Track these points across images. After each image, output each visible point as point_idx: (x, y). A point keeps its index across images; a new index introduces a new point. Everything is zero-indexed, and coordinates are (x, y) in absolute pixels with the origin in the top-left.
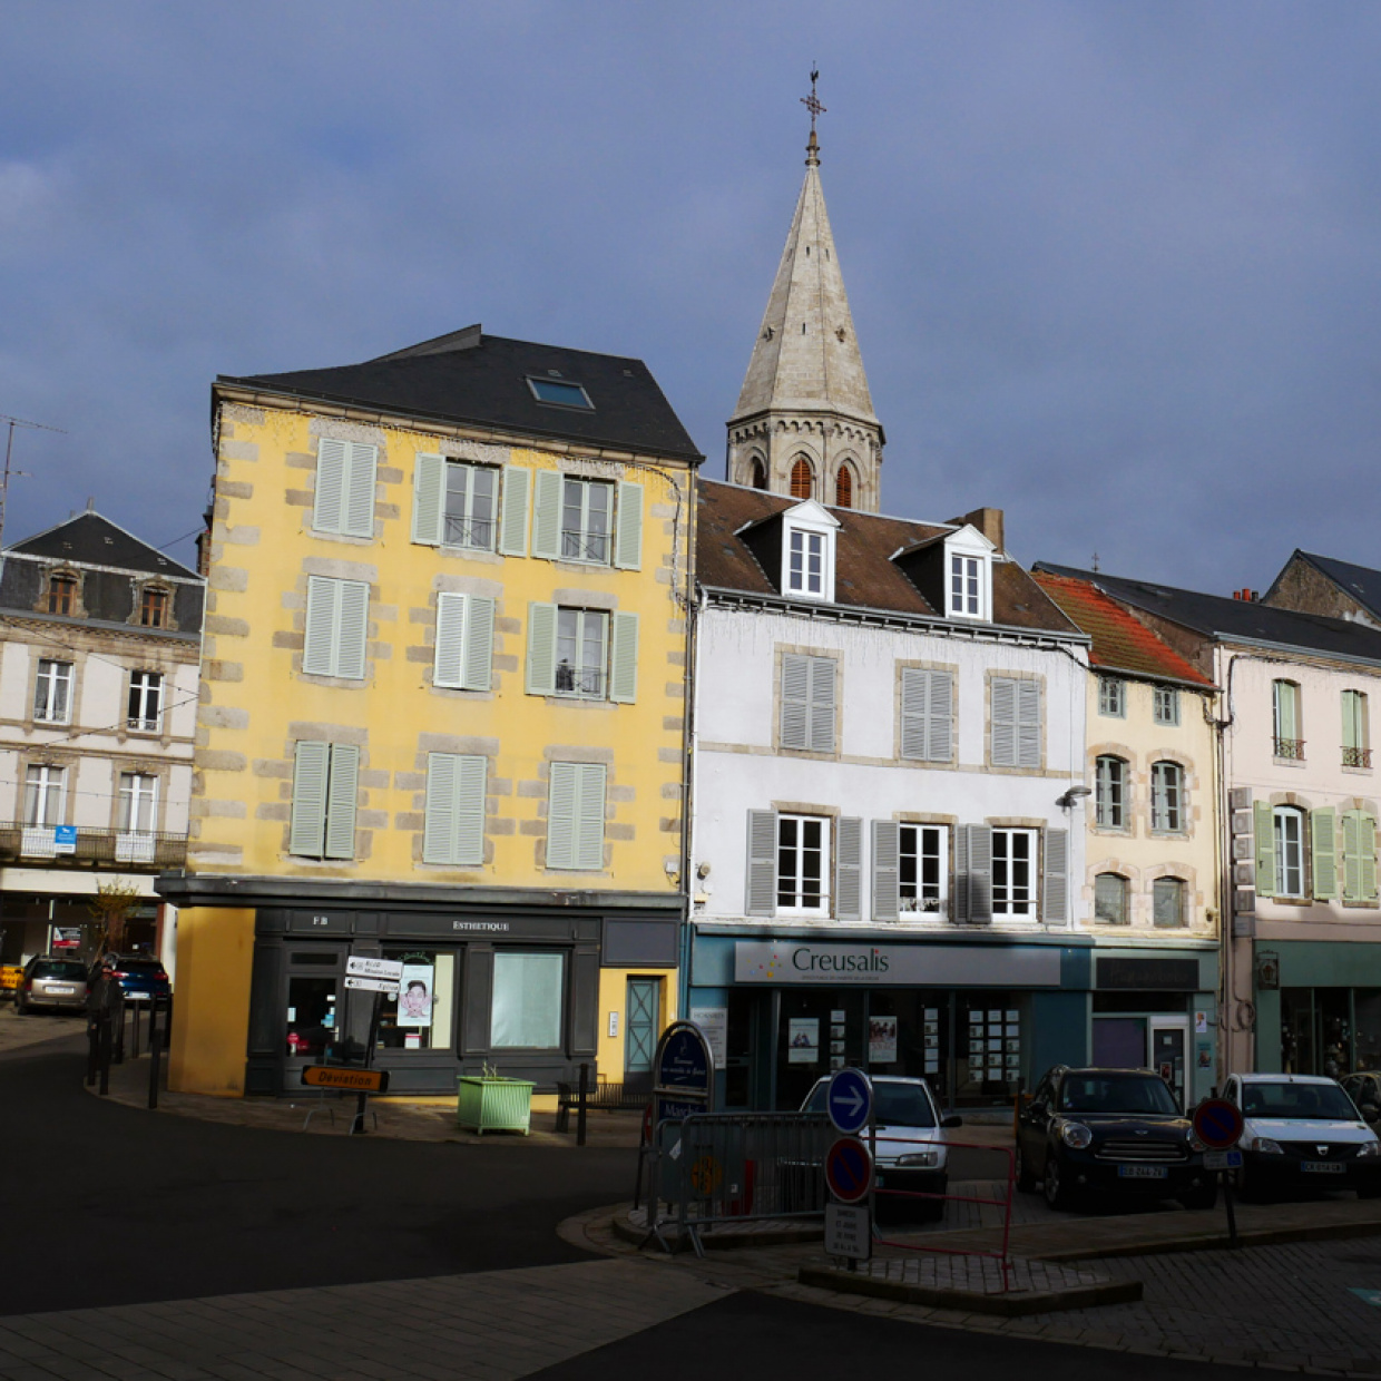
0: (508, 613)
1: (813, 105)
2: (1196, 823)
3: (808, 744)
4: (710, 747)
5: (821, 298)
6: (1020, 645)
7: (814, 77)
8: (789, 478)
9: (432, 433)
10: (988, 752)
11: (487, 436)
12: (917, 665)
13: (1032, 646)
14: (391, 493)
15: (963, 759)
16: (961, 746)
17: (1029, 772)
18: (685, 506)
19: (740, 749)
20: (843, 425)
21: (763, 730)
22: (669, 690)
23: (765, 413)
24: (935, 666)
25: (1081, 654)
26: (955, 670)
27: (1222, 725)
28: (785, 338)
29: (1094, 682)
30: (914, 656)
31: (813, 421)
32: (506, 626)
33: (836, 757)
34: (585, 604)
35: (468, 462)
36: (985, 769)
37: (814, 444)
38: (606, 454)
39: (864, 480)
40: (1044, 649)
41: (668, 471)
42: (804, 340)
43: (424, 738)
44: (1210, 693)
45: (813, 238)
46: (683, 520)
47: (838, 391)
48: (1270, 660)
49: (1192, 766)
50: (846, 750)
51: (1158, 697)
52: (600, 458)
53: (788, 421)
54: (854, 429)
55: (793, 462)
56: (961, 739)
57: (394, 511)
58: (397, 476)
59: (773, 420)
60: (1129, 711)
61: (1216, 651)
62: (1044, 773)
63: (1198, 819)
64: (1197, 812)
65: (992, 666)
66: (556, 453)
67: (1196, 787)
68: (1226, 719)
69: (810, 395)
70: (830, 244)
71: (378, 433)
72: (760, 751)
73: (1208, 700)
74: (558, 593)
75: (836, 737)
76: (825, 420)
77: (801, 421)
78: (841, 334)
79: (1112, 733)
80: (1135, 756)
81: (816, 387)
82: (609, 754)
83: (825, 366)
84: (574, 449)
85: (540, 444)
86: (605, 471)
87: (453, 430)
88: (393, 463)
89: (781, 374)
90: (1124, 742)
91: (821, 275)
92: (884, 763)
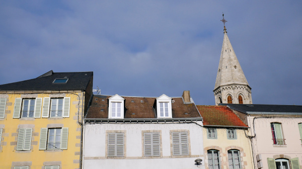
0: (36, 131)
1: (224, 21)
2: (246, 166)
3: (116, 155)
4: (88, 158)
5: (230, 60)
6: (180, 123)
7: (223, 15)
8: (227, 100)
9: (19, 94)
10: (171, 152)
11: (32, 92)
12: (149, 132)
13: (184, 123)
14: (9, 108)
15: (164, 155)
16: (163, 152)
17: (185, 156)
18: (81, 101)
19: (96, 158)
20: (238, 86)
21: (103, 152)
22: (76, 145)
23: (219, 87)
24: (154, 131)
25: (201, 123)
26: (160, 131)
27: (251, 138)
28: (223, 70)
29: (206, 130)
30: (148, 129)
31: (230, 87)
32: (35, 134)
33: (124, 158)
34: (55, 127)
35: (28, 99)
36: (171, 157)
37: (231, 92)
38: (61, 92)
39: (245, 98)
40: (188, 123)
41: (77, 93)
42: (227, 70)
43: (13, 163)
44: (247, 129)
45: (227, 48)
46: (81, 104)
47: (235, 79)
48: (268, 117)
49: (243, 150)
50: (127, 156)
51: (229, 132)
52: (59, 93)
53: (224, 88)
54: (241, 87)
55: (227, 96)
56: (163, 150)
57: (10, 111)
58: (11, 104)
59: (221, 88)
60: (218, 137)
61: (248, 117)
62: (190, 156)
63: (247, 165)
64: (246, 163)
65: (172, 129)
66: (49, 93)
67: (245, 156)
68: (254, 135)
69: (229, 81)
70: (231, 48)
71: (7, 95)
72: (102, 158)
73: (246, 131)
74: (48, 125)
75: (124, 153)
76: (233, 86)
77: (227, 87)
78: (235, 67)
79: (212, 143)
80: (221, 149)
81: (230, 79)
82: (60, 163)
83: (232, 74)
84: (53, 92)
85: (44, 92)
86: (61, 96)
87: (24, 92)
88: (10, 101)
89: (222, 78)
90: (217, 145)
91: (229, 55)
92: (139, 158)
